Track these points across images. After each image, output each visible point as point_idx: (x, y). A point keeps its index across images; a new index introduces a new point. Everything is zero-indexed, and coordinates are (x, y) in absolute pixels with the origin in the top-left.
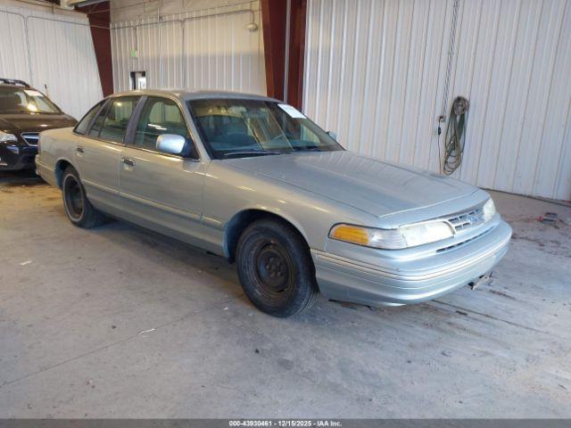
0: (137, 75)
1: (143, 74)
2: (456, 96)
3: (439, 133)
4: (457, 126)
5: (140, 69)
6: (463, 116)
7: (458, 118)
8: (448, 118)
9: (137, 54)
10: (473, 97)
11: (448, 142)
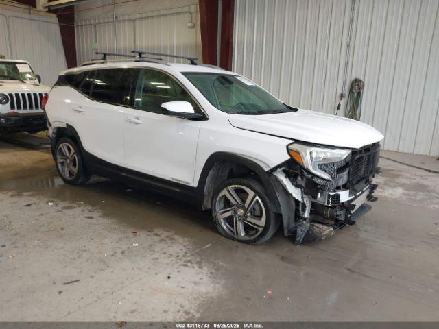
2: (353, 78)
4: (355, 100)
6: (359, 94)
7: (355, 95)
8: (347, 95)
9: (97, 45)
10: (366, 78)
11: (347, 113)
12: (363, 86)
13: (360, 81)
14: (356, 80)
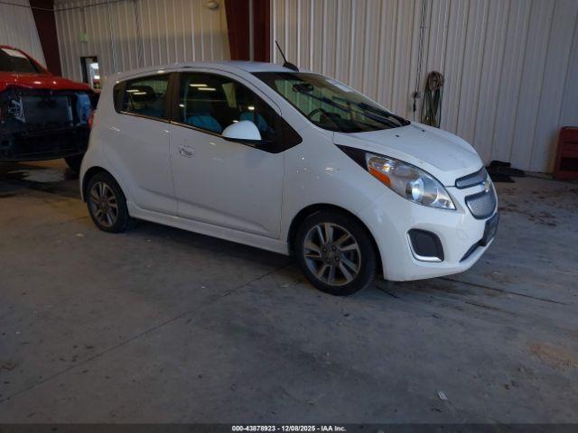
0: (87, 60)
1: (95, 59)
2: (430, 71)
3: (414, 110)
4: (432, 102)
5: (90, 54)
6: (438, 92)
7: (433, 93)
8: (422, 94)
9: (86, 37)
10: (447, 72)
11: (423, 118)
12: (443, 81)
13: (439, 75)
14: (434, 74)
